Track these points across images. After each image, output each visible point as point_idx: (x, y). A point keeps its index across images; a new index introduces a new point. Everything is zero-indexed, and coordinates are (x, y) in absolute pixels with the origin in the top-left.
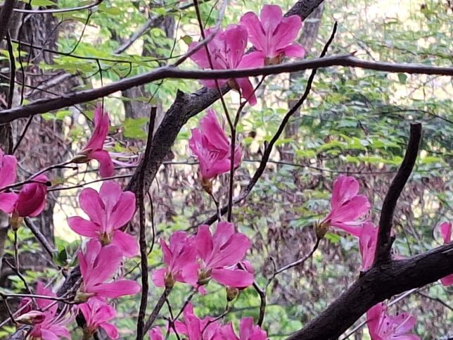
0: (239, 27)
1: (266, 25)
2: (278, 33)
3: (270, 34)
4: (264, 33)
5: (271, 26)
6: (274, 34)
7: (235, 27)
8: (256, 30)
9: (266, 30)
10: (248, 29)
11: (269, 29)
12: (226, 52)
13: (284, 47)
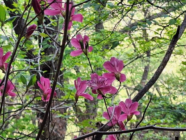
0: (119, 106)
1: (127, 105)
2: (131, 108)
3: (128, 108)
4: (127, 108)
5: (129, 105)
6: (130, 108)
7: (117, 106)
8: (124, 107)
9: (127, 107)
10: (121, 107)
11: (128, 106)
12: (115, 114)
13: (133, 112)
